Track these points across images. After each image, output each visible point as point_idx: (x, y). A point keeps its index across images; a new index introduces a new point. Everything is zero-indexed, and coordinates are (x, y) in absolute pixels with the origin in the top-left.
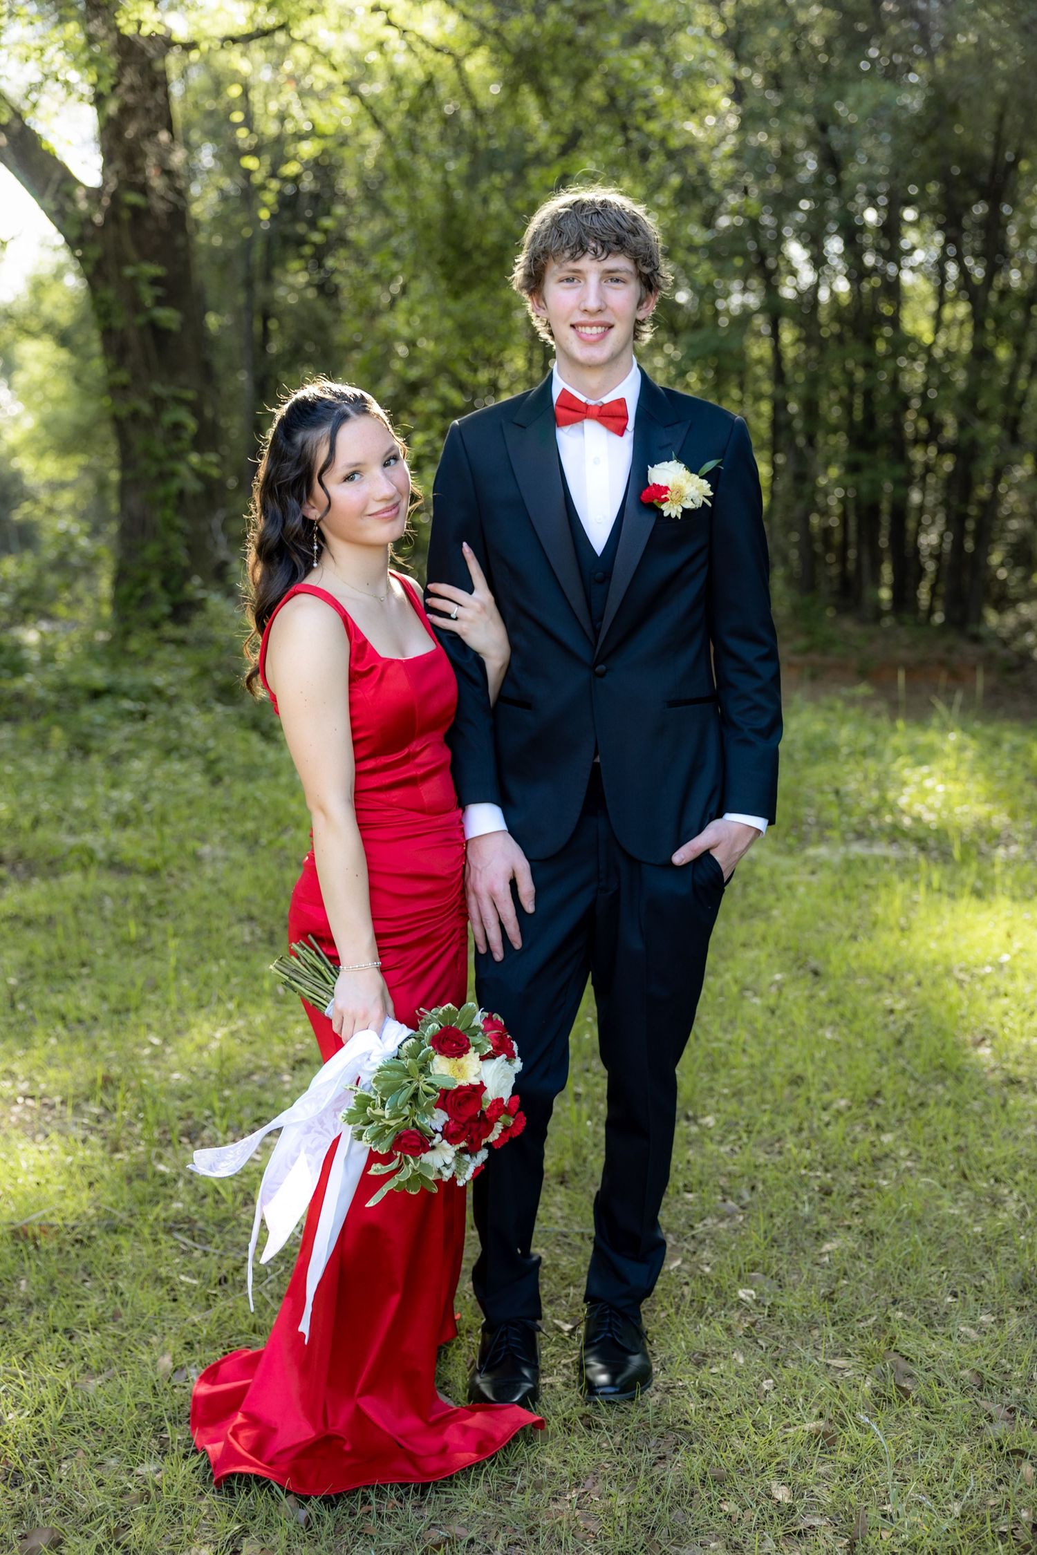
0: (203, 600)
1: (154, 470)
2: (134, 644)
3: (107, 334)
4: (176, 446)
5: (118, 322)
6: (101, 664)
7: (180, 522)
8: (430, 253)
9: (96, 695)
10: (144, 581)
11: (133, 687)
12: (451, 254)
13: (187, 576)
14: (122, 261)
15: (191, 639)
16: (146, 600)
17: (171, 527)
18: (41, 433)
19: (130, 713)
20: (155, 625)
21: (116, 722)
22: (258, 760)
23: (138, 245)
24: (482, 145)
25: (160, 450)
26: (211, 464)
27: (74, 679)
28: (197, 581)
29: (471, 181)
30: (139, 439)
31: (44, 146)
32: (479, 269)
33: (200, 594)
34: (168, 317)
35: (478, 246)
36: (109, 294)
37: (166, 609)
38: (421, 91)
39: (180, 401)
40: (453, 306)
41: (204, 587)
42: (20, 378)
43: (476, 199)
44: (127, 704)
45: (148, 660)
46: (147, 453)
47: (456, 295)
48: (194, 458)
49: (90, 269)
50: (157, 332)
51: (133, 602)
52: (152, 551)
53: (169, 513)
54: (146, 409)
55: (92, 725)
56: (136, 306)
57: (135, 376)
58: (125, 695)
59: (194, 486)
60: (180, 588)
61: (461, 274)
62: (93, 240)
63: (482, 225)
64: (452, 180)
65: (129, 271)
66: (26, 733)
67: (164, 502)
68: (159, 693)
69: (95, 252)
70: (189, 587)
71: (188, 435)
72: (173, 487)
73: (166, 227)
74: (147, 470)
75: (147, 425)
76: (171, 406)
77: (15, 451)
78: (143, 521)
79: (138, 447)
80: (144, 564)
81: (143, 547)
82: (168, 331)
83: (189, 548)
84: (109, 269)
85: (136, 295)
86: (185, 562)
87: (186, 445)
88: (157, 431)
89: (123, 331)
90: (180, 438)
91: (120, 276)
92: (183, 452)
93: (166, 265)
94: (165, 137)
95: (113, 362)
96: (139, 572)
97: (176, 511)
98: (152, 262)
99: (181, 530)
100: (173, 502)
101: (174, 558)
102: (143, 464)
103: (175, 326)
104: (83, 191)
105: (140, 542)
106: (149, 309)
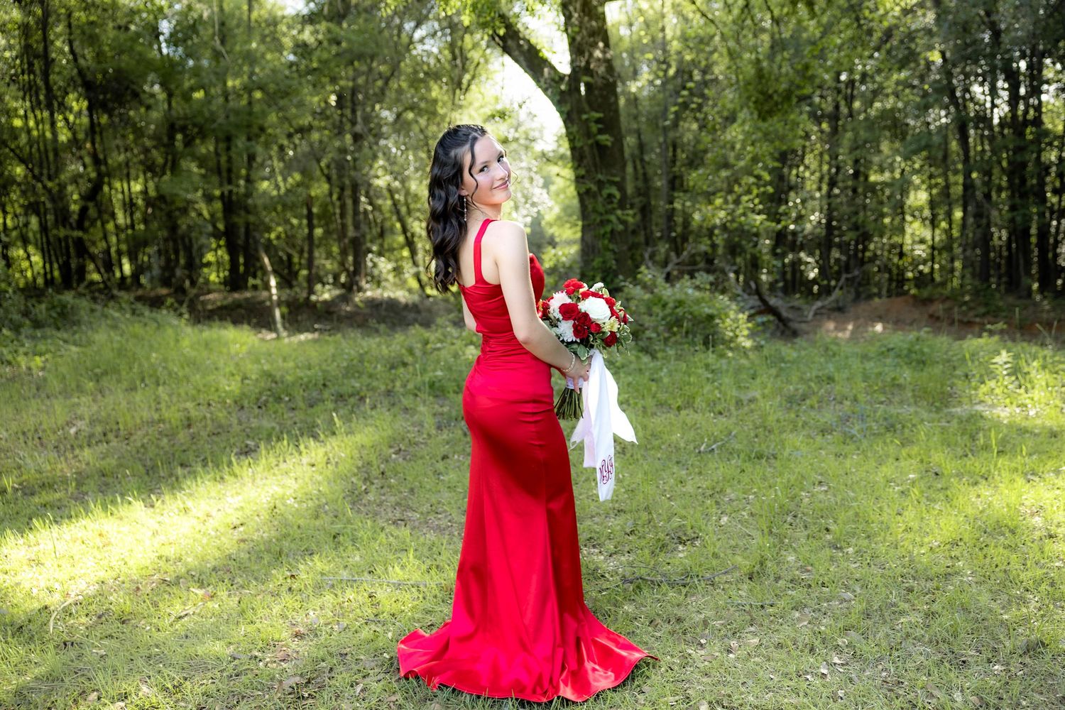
1: (598, 219)
3: (573, 149)
4: (610, 207)
5: (578, 144)
7: (611, 246)
8: (749, 98)
12: (761, 97)
13: (616, 276)
14: (581, 112)
17: (608, 250)
18: (562, 214)
22: (643, 367)
23: (590, 104)
24: (777, 36)
25: (601, 209)
26: (628, 215)
28: (621, 277)
29: (771, 57)
30: (590, 204)
31: (541, 55)
32: (776, 104)
33: (623, 284)
34: (605, 139)
35: (776, 91)
36: (574, 129)
38: (742, 11)
39: (613, 183)
40: (761, 124)
41: (625, 281)
42: (553, 188)
43: (775, 67)
46: (595, 211)
47: (764, 120)
48: (619, 212)
49: (565, 116)
50: (600, 147)
52: (597, 262)
53: (606, 242)
54: (594, 188)
56: (588, 135)
57: (587, 172)
59: (621, 227)
61: (766, 108)
62: (566, 102)
63: (777, 80)
64: (761, 57)
65: (584, 117)
67: (604, 235)
69: (566, 108)
70: (616, 281)
71: (616, 201)
72: (608, 228)
73: (605, 93)
74: (595, 220)
75: (594, 196)
76: (607, 185)
77: (551, 225)
78: (593, 247)
79: (590, 207)
80: (593, 269)
81: (593, 260)
82: (606, 147)
83: (616, 260)
84: (575, 116)
85: (588, 128)
86: (614, 267)
87: (615, 206)
88: (600, 199)
89: (582, 148)
90: (612, 202)
91: (580, 119)
92: (614, 209)
93: (603, 112)
94: (601, 45)
95: (576, 164)
96: (591, 273)
97: (610, 241)
98: (597, 111)
99: (613, 251)
100: (608, 235)
101: (608, 265)
102: (593, 216)
103: (609, 144)
104: (562, 78)
105: (591, 257)
106: (595, 135)
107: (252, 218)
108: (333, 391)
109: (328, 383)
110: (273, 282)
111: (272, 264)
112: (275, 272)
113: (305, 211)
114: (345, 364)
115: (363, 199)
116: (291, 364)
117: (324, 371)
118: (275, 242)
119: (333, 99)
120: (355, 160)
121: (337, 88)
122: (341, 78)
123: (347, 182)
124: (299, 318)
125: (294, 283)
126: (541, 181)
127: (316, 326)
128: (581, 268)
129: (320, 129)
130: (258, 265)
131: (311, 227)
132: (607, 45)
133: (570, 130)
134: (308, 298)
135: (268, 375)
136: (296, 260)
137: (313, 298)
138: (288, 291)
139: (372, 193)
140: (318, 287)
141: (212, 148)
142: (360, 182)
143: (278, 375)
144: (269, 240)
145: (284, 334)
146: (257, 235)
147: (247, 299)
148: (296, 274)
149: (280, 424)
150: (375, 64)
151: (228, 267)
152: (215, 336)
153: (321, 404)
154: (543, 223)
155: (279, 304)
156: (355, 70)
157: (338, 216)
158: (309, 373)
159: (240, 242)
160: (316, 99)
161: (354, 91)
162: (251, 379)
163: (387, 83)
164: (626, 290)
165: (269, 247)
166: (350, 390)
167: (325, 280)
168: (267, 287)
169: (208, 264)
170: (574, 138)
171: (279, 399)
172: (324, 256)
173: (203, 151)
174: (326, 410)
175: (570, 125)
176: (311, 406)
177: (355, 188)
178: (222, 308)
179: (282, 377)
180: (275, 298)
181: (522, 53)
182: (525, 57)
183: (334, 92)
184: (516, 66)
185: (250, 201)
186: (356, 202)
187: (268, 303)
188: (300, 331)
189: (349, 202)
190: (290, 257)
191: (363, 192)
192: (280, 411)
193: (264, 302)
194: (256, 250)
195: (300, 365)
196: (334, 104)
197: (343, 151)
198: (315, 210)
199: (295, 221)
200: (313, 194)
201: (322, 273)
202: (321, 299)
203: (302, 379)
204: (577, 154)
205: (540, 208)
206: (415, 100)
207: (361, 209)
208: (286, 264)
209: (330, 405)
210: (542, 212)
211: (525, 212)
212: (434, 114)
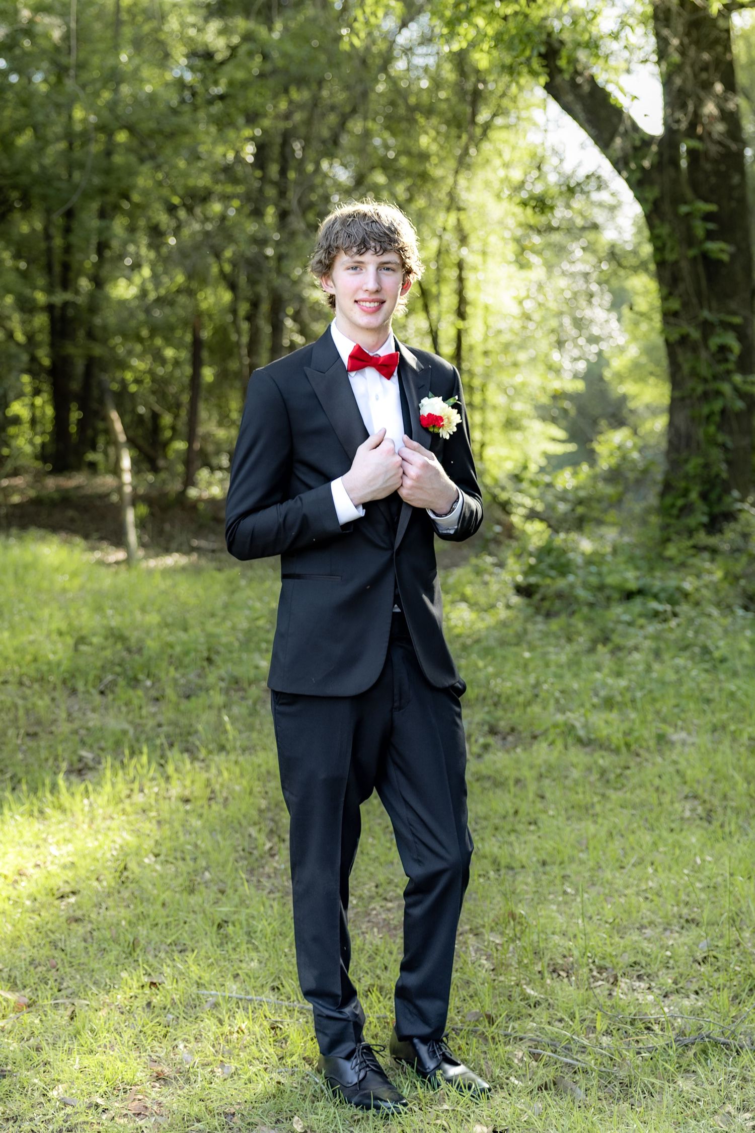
0: (740, 511)
1: (700, 389)
2: (671, 551)
4: (721, 368)
5: (671, 257)
6: (637, 568)
7: (721, 438)
9: (629, 595)
10: (685, 493)
11: (663, 590)
13: (727, 491)
14: (678, 199)
15: (726, 547)
16: (686, 510)
17: (713, 442)
18: (644, 360)
19: (656, 614)
20: (691, 533)
21: (642, 621)
23: (695, 186)
25: (704, 370)
27: (610, 580)
28: (736, 494)
30: (686, 361)
31: (612, 101)
33: (738, 506)
34: (719, 248)
36: (664, 230)
37: (705, 519)
39: (728, 326)
41: (742, 499)
42: (629, 312)
44: (654, 605)
45: (683, 565)
46: (694, 373)
48: (738, 378)
49: (648, 209)
50: (709, 262)
51: (675, 512)
52: (693, 465)
53: (712, 429)
54: (695, 334)
55: (619, 622)
56: (690, 240)
57: (685, 305)
58: (656, 597)
59: (739, 405)
60: (720, 499)
62: (652, 183)
65: (684, 209)
66: (555, 625)
67: (708, 417)
68: (686, 595)
69: (653, 193)
70: (727, 500)
71: (733, 357)
72: (717, 405)
73: (723, 168)
74: (693, 390)
75: (695, 349)
76: (719, 330)
77: (620, 377)
78: (689, 438)
79: (686, 368)
80: (687, 477)
81: (686, 461)
82: (720, 262)
83: (729, 463)
84: (666, 207)
85: (689, 229)
86: (725, 475)
87: (731, 366)
88: (704, 354)
89: (676, 263)
90: (726, 360)
91: (676, 214)
92: (728, 372)
93: (718, 203)
94: (719, 87)
95: (665, 291)
96: (683, 484)
97: (720, 427)
98: (706, 200)
99: (723, 446)
100: (717, 418)
101: (714, 471)
102: (690, 384)
103: (725, 257)
104: (647, 141)
105: (684, 455)
106: (701, 242)
107: (98, 351)
108: (222, 672)
109: (215, 657)
110: (126, 462)
111: (126, 429)
112: (132, 442)
113: (188, 338)
114: (245, 625)
115: (289, 323)
116: (153, 619)
117: (210, 636)
118: (133, 388)
119: (249, 152)
120: (280, 258)
121: (258, 132)
122: (265, 115)
123: (263, 291)
124: (167, 527)
125: (161, 463)
126: (608, 298)
127: (195, 543)
128: (667, 474)
129: (226, 198)
130: (101, 425)
131: (197, 363)
132: (731, 86)
133: (657, 231)
134: (183, 493)
135: (117, 636)
136: (167, 419)
137: (193, 493)
138: (150, 477)
139: (306, 315)
140: (203, 474)
141: (39, 225)
142: (286, 296)
143: (134, 637)
144: (124, 384)
145: (141, 553)
146: (105, 377)
147: (78, 488)
148: (166, 444)
149: (136, 726)
150: (325, 93)
151: (49, 427)
152: (28, 557)
153: (203, 694)
154: (607, 374)
155: (136, 500)
156: (291, 102)
157: (244, 351)
158: (183, 636)
159: (75, 386)
160: (220, 150)
161: (287, 138)
162: (91, 644)
163: (344, 120)
164: (743, 517)
165: (123, 399)
166: (252, 673)
167: (214, 462)
168: (116, 471)
169: (16, 420)
170: (664, 245)
171: (134, 682)
172: (215, 417)
173: (25, 229)
174: (210, 707)
175: (657, 222)
176: (188, 697)
177: (277, 306)
178: (37, 502)
179: (140, 641)
180: (128, 489)
181: (579, 97)
182: (584, 105)
183: (253, 139)
184: (567, 119)
185: (98, 321)
186: (277, 328)
187: (115, 498)
188: (167, 551)
189: (266, 329)
190: (155, 417)
191: (290, 311)
192: (136, 702)
193: (108, 495)
194: (101, 402)
195: (169, 620)
196: (250, 159)
197: (261, 242)
198: (206, 334)
199: (169, 353)
200: (204, 306)
201: (210, 448)
202: (206, 495)
203: (172, 646)
204: (667, 274)
205: (604, 346)
206: (391, 155)
207: (286, 342)
208: (149, 425)
209: (218, 699)
210: (607, 354)
211: (576, 353)
212: (424, 176)
